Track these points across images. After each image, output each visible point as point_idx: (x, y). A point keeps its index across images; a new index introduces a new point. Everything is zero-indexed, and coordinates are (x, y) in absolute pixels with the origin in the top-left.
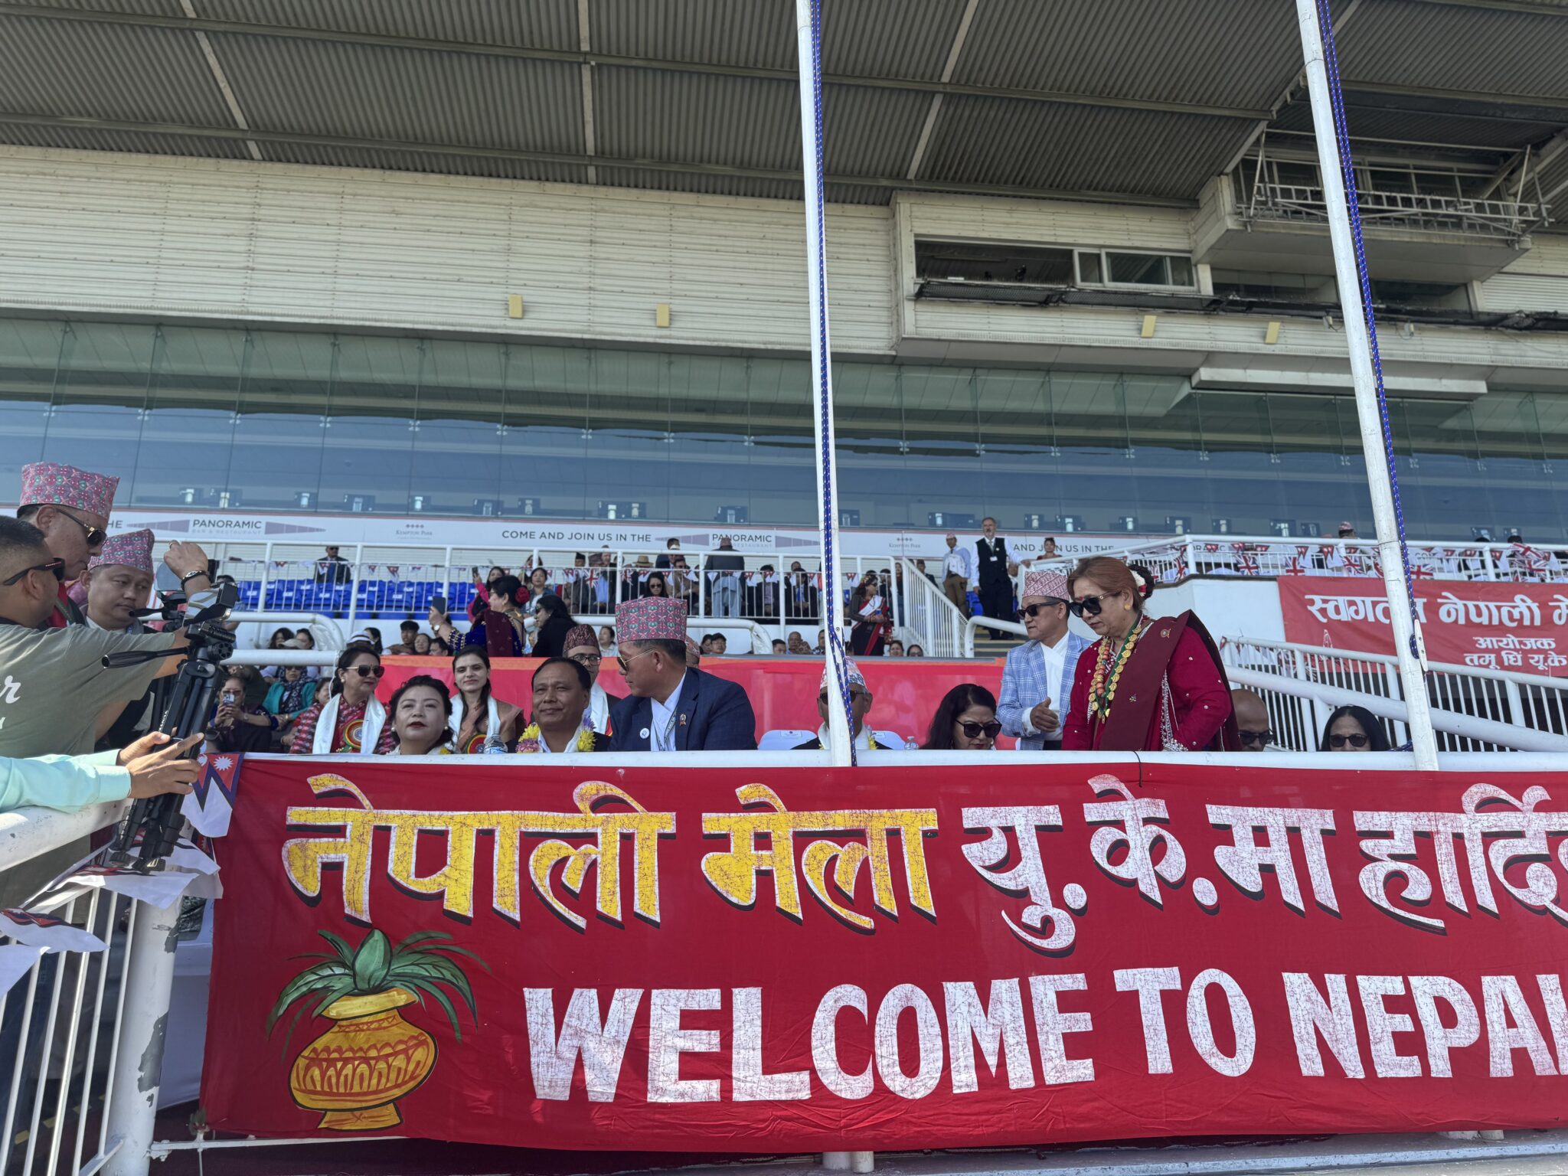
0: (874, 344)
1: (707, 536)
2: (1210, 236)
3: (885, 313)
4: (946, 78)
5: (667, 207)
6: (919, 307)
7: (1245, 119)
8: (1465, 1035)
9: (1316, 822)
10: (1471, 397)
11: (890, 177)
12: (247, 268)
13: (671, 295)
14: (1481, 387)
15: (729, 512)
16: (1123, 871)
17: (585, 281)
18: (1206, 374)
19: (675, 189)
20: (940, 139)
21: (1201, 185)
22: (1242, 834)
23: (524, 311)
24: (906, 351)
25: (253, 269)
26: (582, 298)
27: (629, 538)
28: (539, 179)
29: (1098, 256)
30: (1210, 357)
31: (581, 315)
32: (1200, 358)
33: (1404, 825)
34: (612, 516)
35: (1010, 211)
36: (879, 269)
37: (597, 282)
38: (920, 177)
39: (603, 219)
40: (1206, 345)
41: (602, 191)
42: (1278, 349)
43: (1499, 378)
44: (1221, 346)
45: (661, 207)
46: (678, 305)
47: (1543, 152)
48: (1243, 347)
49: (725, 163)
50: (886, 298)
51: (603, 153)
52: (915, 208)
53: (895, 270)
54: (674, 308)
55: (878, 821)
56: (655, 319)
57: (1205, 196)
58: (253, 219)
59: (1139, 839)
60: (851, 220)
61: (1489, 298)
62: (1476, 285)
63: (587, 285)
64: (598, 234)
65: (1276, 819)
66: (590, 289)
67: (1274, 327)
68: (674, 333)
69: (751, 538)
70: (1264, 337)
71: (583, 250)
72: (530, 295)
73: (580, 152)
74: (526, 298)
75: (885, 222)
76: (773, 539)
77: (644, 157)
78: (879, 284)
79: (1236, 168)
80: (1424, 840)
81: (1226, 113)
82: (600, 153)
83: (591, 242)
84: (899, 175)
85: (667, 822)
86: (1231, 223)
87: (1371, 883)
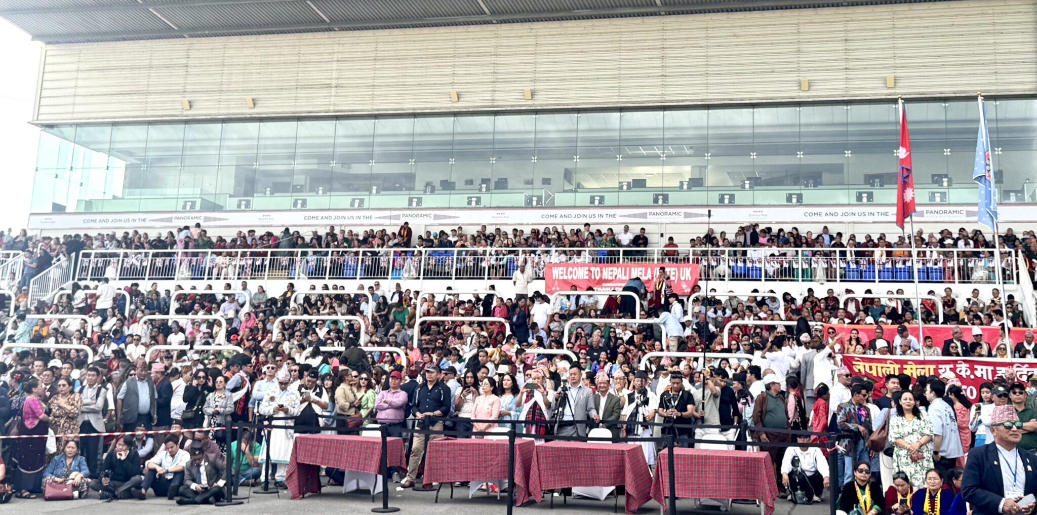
1: (923, 212)
3: (1035, 66)
5: (891, 13)
9: (990, 368)
12: (663, 75)
13: (895, 67)
16: (960, 374)
17: (843, 65)
19: (896, 2)
22: (979, 369)
23: (810, 86)
25: (666, 76)
27: (876, 214)
28: (814, 7)
31: (842, 85)
34: (865, 201)
36: (1030, 37)
37: (851, 64)
39: (852, 26)
41: (851, 9)
45: (887, 13)
46: (900, 73)
50: (1034, 56)
54: (897, 75)
55: (927, 367)
56: (886, 83)
58: (663, 48)
59: (964, 369)
63: (845, 67)
64: (850, 35)
65: (984, 368)
66: (847, 68)
68: (897, 91)
69: (950, 212)
71: (842, 46)
72: (812, 76)
74: (810, 78)
76: (964, 212)
78: (1030, 47)
85: (899, 366)
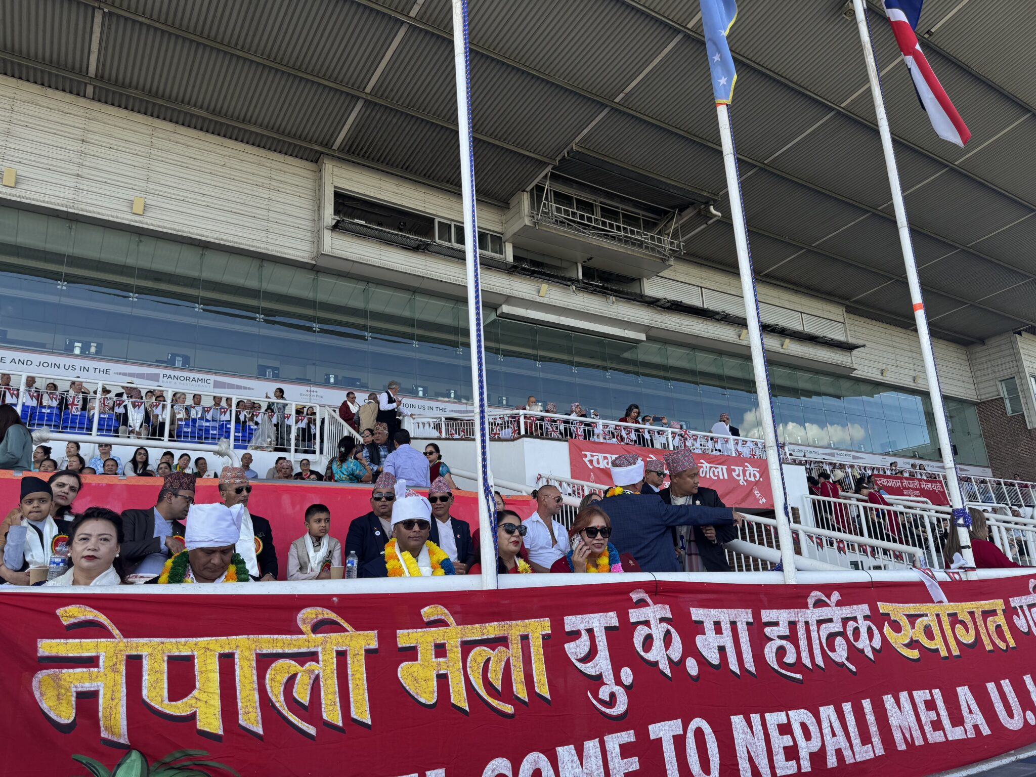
0: (300, 254)
1: (159, 375)
2: (516, 227)
3: (310, 235)
4: (368, 90)
5: (150, 128)
6: (334, 235)
7: (541, 162)
8: (815, 745)
9: (744, 616)
10: (637, 342)
11: (321, 144)
13: (146, 192)
14: (643, 337)
15: (177, 358)
16: (650, 656)
17: (74, 169)
18: (505, 309)
19: (158, 117)
20: (358, 127)
21: (512, 195)
22: (709, 626)
23: (16, 182)
24: (322, 263)
26: (71, 182)
27: (91, 370)
28: (43, 84)
29: (449, 226)
30: (509, 299)
31: (69, 194)
32: (504, 299)
33: (783, 616)
34: (77, 351)
35: (398, 185)
36: (307, 204)
37: (84, 172)
38: (341, 149)
39: (93, 126)
40: (507, 292)
41: (96, 105)
42: (545, 300)
43: (652, 333)
44: (515, 294)
45: (145, 127)
46: (152, 200)
47: (683, 214)
48: (527, 297)
49: (201, 108)
50: (310, 224)
51: (102, 77)
52: (336, 169)
53: (319, 208)
54: (148, 202)
55: (515, 629)
56: (132, 208)
57: (513, 202)
59: (658, 631)
60: (290, 167)
61: (652, 288)
62: (645, 280)
63: (75, 172)
64: (89, 136)
65: (724, 615)
66: (78, 175)
67: (544, 287)
68: (145, 220)
69: (194, 379)
70: (539, 293)
71: (76, 146)
72: (22, 170)
73: (83, 71)
74: (19, 173)
75: (313, 173)
76: (212, 382)
77: (136, 88)
78: (306, 214)
79: (532, 189)
80: (792, 625)
81: (532, 155)
82: (99, 77)
83: (83, 140)
84: (328, 145)
85: (370, 639)
86: (527, 222)
87: (770, 653)
